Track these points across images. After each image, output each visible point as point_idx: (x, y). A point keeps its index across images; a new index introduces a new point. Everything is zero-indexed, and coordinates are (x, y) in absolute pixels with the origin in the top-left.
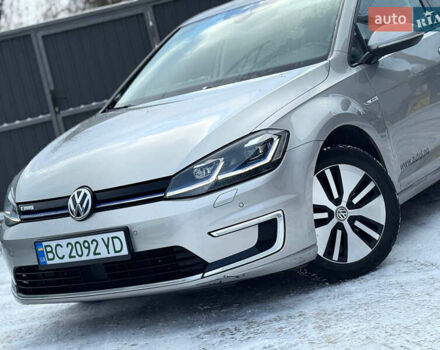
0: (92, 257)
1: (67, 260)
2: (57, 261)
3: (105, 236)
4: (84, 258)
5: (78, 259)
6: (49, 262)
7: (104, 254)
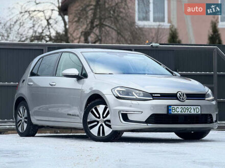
0: (189, 113)
1: (179, 113)
2: (176, 113)
3: (194, 107)
4: (186, 113)
5: (184, 113)
6: (172, 113)
7: (193, 112)
